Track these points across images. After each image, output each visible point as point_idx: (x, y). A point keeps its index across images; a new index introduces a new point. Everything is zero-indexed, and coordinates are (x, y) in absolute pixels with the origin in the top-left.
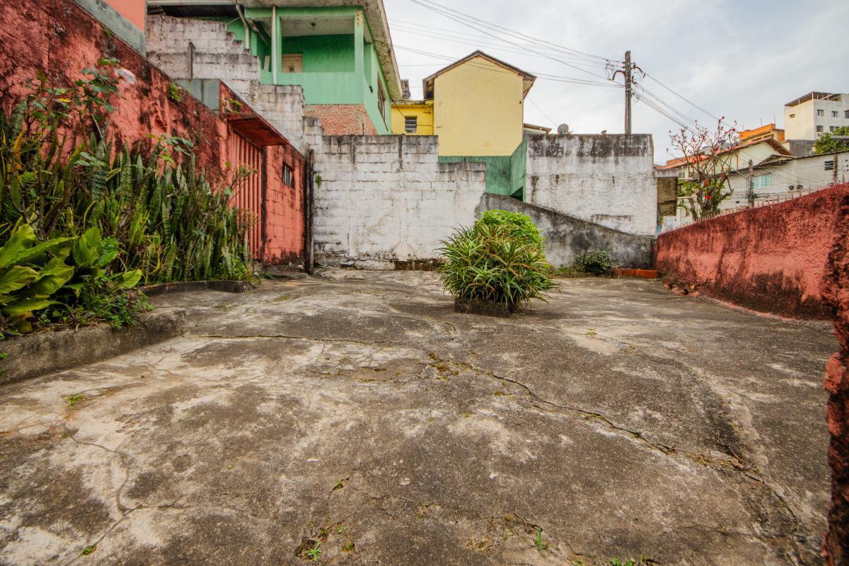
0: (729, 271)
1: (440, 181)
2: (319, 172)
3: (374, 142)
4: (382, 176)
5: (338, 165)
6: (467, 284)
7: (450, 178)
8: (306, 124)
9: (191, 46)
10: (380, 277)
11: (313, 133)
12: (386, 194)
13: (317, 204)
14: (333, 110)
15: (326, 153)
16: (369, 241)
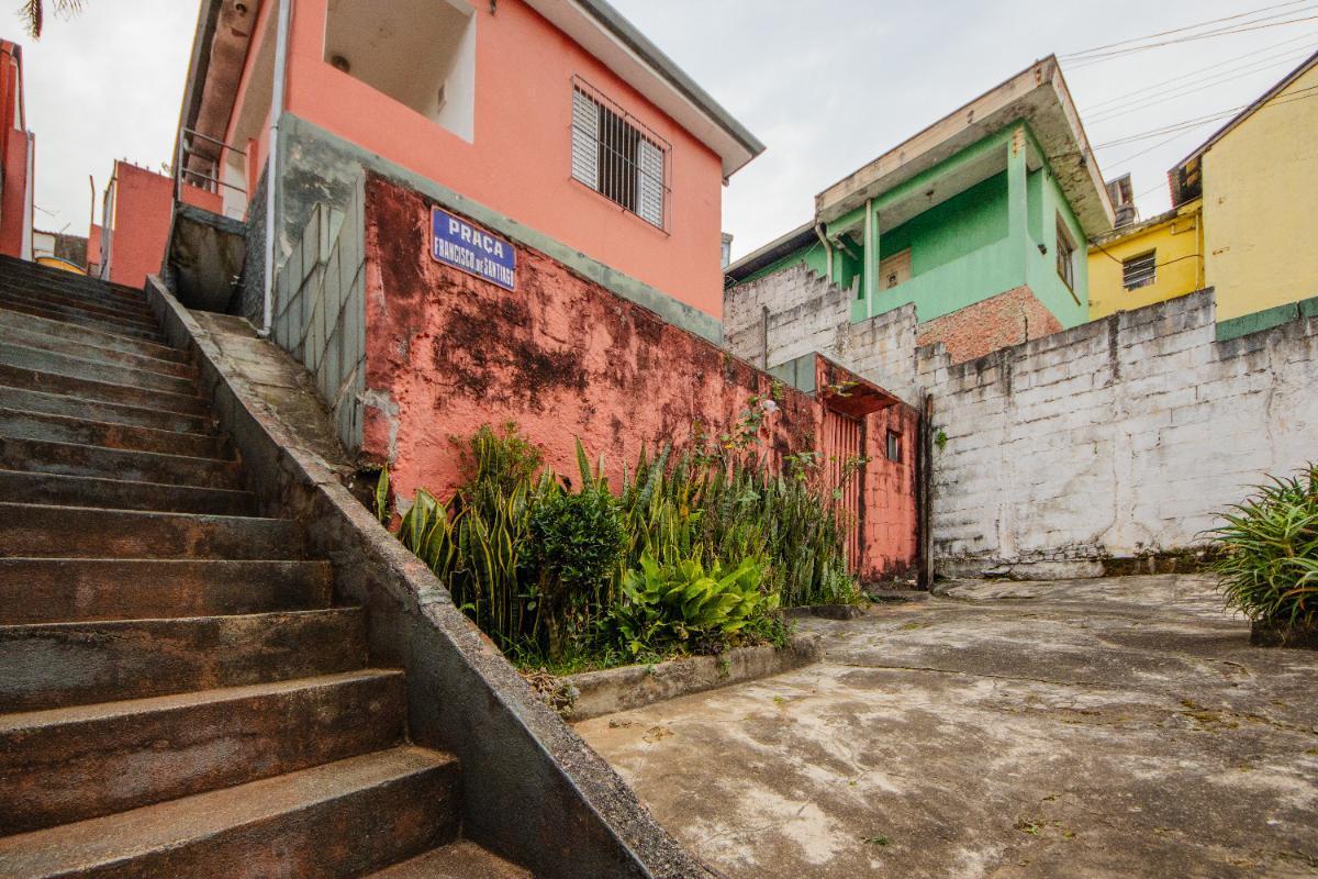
1: (1221, 378)
2: (942, 426)
3: (1052, 346)
4: (1069, 404)
5: (978, 406)
6: (1281, 591)
7: (1252, 366)
8: (920, 358)
9: (766, 310)
10: (1069, 592)
11: (931, 368)
12: (1080, 436)
13: (938, 478)
14: (966, 316)
15: (954, 394)
16: (1043, 527)
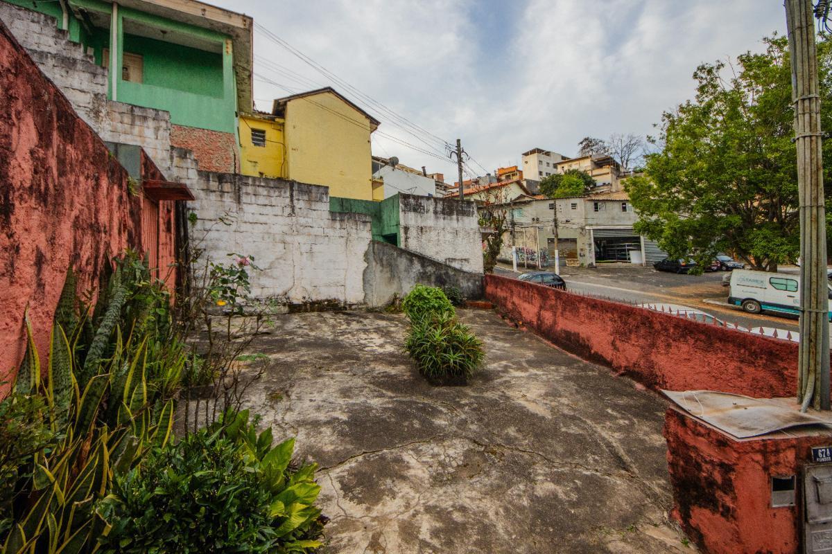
0: (546, 321)
1: (332, 227)
2: (194, 210)
3: (262, 184)
4: (271, 220)
5: (220, 203)
7: (341, 226)
8: (175, 154)
11: (184, 165)
12: (278, 238)
13: (192, 244)
14: (196, 133)
15: (203, 190)
16: (259, 284)
